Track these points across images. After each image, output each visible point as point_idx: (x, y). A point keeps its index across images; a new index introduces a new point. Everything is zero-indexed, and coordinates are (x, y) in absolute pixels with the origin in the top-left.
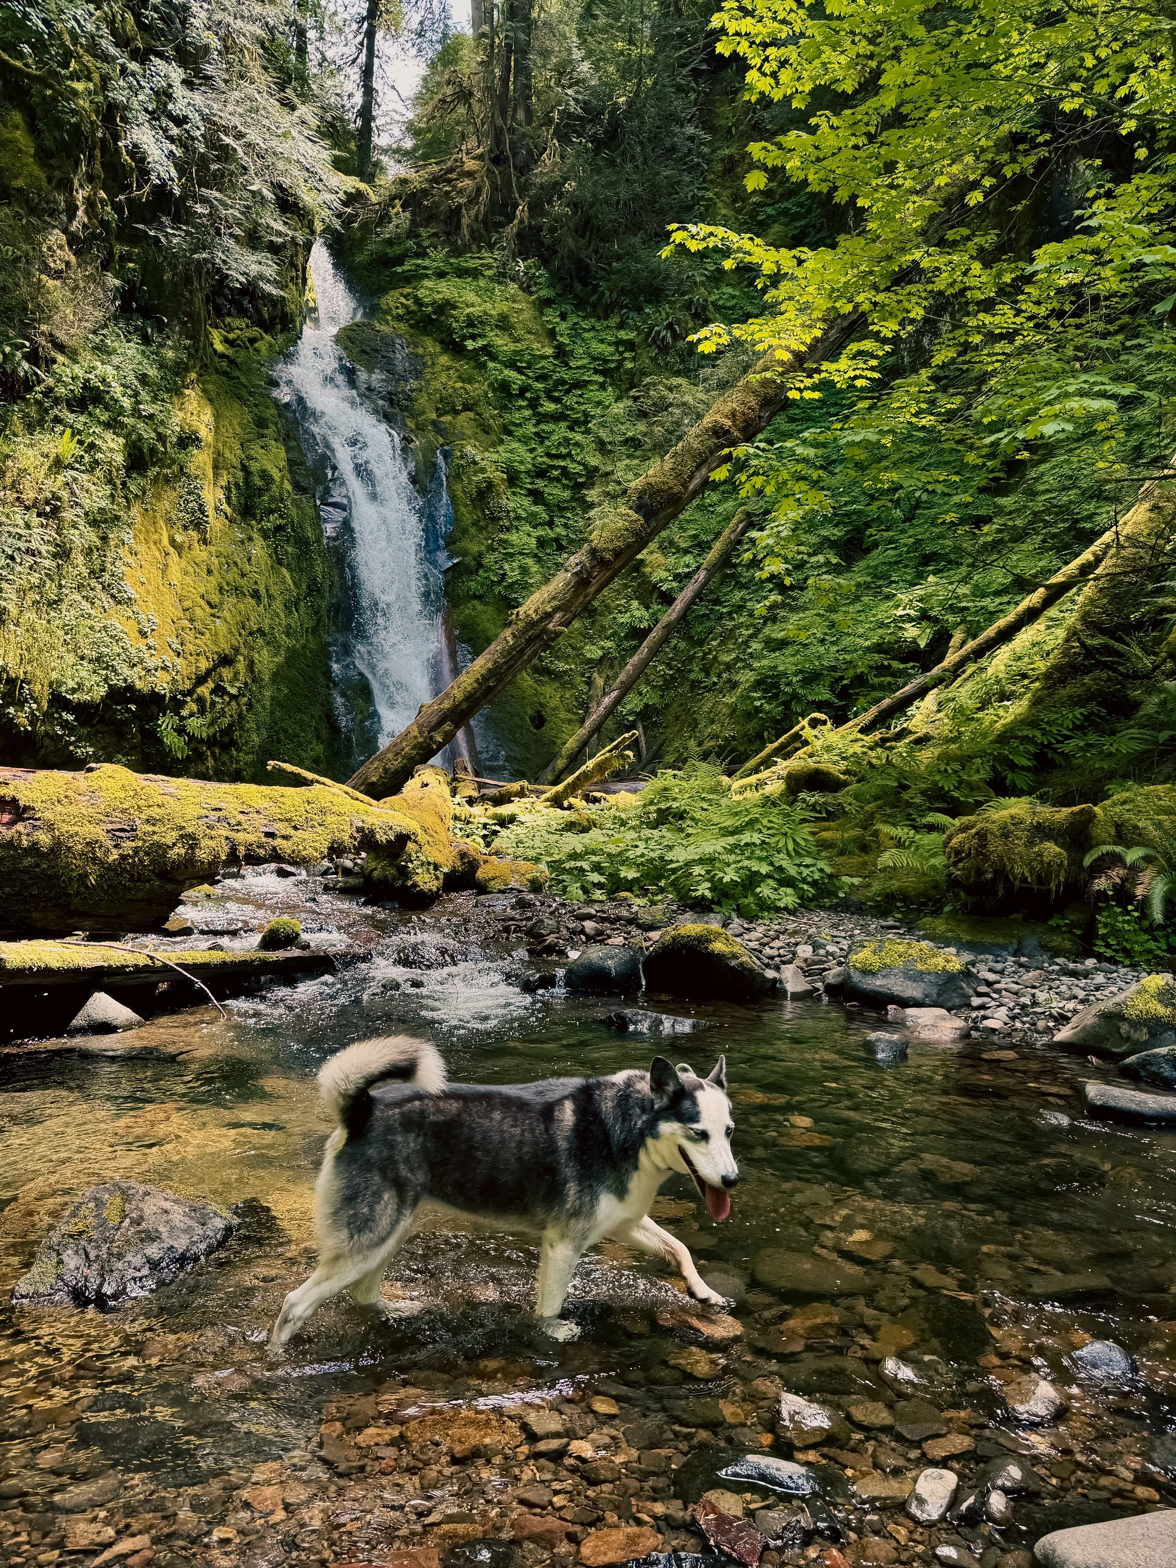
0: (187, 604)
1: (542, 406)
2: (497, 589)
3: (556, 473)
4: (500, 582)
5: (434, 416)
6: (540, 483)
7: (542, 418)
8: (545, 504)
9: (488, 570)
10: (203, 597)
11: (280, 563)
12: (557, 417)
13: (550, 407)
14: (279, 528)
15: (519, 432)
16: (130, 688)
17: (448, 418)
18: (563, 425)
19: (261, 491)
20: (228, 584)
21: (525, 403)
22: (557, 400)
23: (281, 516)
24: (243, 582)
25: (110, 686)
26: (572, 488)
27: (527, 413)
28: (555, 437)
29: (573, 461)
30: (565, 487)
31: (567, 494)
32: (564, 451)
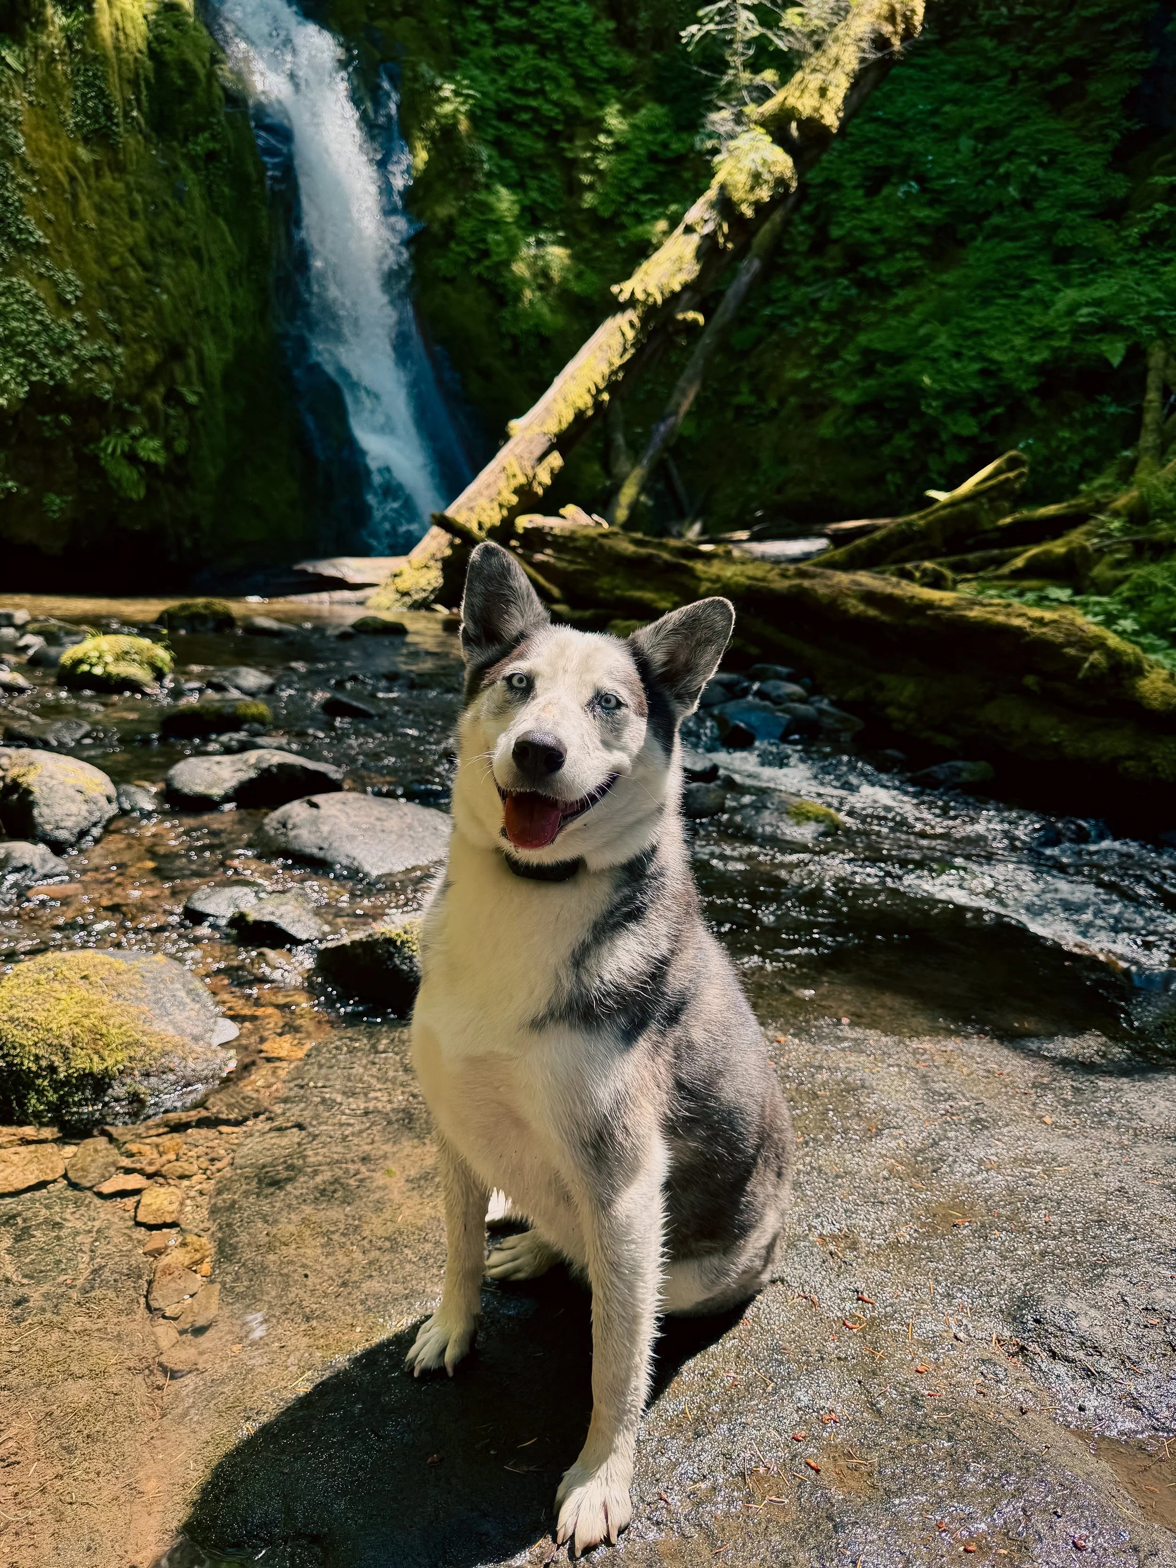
0: (115, 260)
1: (502, 18)
2: (475, 270)
3: (525, 116)
4: (478, 261)
5: (364, 18)
6: (506, 129)
7: (501, 37)
8: (514, 158)
9: (461, 241)
10: (131, 251)
11: (216, 211)
12: (522, 37)
13: (512, 22)
14: (211, 156)
15: (475, 52)
16: (60, 387)
17: (382, 23)
18: (530, 48)
19: (184, 94)
20: (162, 235)
21: (478, 13)
22: (520, 13)
23: (213, 138)
24: (180, 233)
25: (31, 384)
26: (546, 138)
27: (483, 27)
28: (519, 65)
29: (548, 100)
30: (537, 136)
31: (540, 146)
32: (532, 86)
